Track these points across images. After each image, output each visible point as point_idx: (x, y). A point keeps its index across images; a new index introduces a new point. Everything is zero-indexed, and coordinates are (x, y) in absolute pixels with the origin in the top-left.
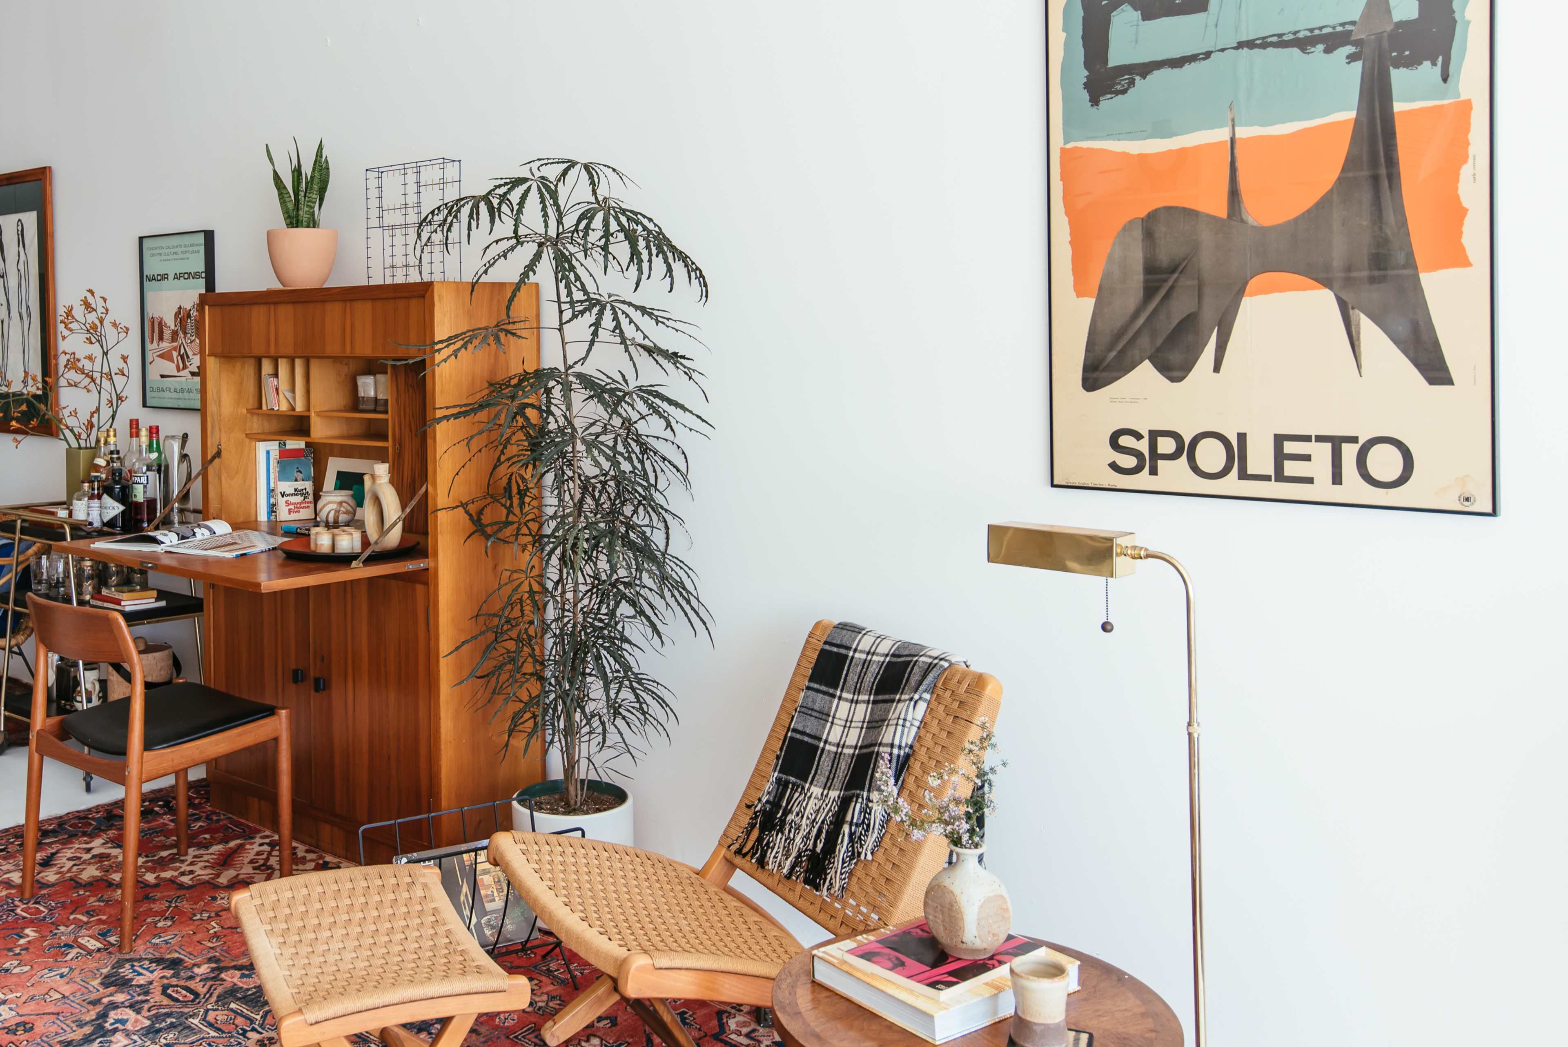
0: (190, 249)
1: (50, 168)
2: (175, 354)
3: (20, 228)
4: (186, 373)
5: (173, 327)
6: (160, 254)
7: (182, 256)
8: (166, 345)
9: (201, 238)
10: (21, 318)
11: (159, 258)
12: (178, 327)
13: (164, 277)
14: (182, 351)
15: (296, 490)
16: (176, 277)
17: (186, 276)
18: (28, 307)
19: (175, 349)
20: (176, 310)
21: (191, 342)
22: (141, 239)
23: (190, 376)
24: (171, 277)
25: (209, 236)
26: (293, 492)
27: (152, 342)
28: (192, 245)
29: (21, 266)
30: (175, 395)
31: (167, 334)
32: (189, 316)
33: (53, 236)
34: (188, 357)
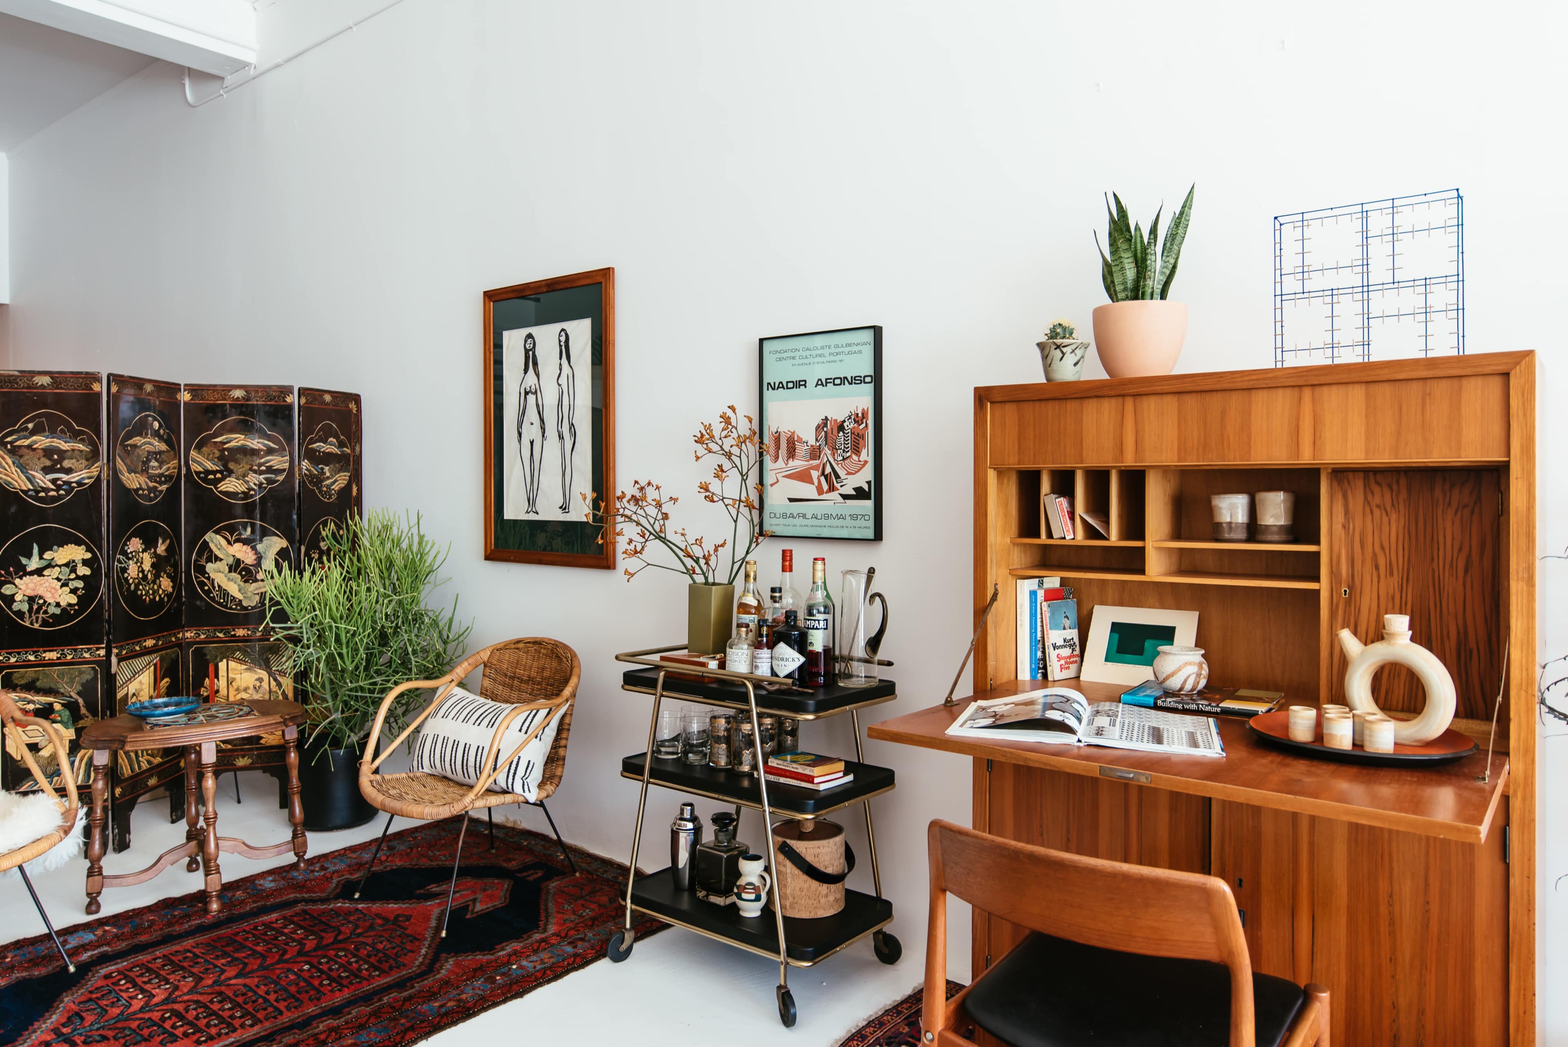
0: (846, 350)
1: (613, 269)
2: (815, 474)
3: (563, 339)
4: (835, 495)
5: (812, 442)
6: (794, 358)
7: (832, 358)
8: (798, 464)
9: (868, 336)
10: (561, 437)
11: (792, 361)
12: (822, 442)
13: (800, 384)
14: (828, 470)
15: (1065, 641)
16: (820, 383)
17: (838, 381)
18: (572, 425)
19: (815, 468)
20: (818, 420)
21: (844, 459)
22: (761, 341)
23: (841, 499)
24: (811, 383)
25: (877, 332)
26: (1062, 643)
27: (776, 458)
28: (849, 345)
29: (563, 380)
30: (814, 522)
31: (801, 450)
32: (841, 428)
33: (614, 345)
34: (837, 477)
